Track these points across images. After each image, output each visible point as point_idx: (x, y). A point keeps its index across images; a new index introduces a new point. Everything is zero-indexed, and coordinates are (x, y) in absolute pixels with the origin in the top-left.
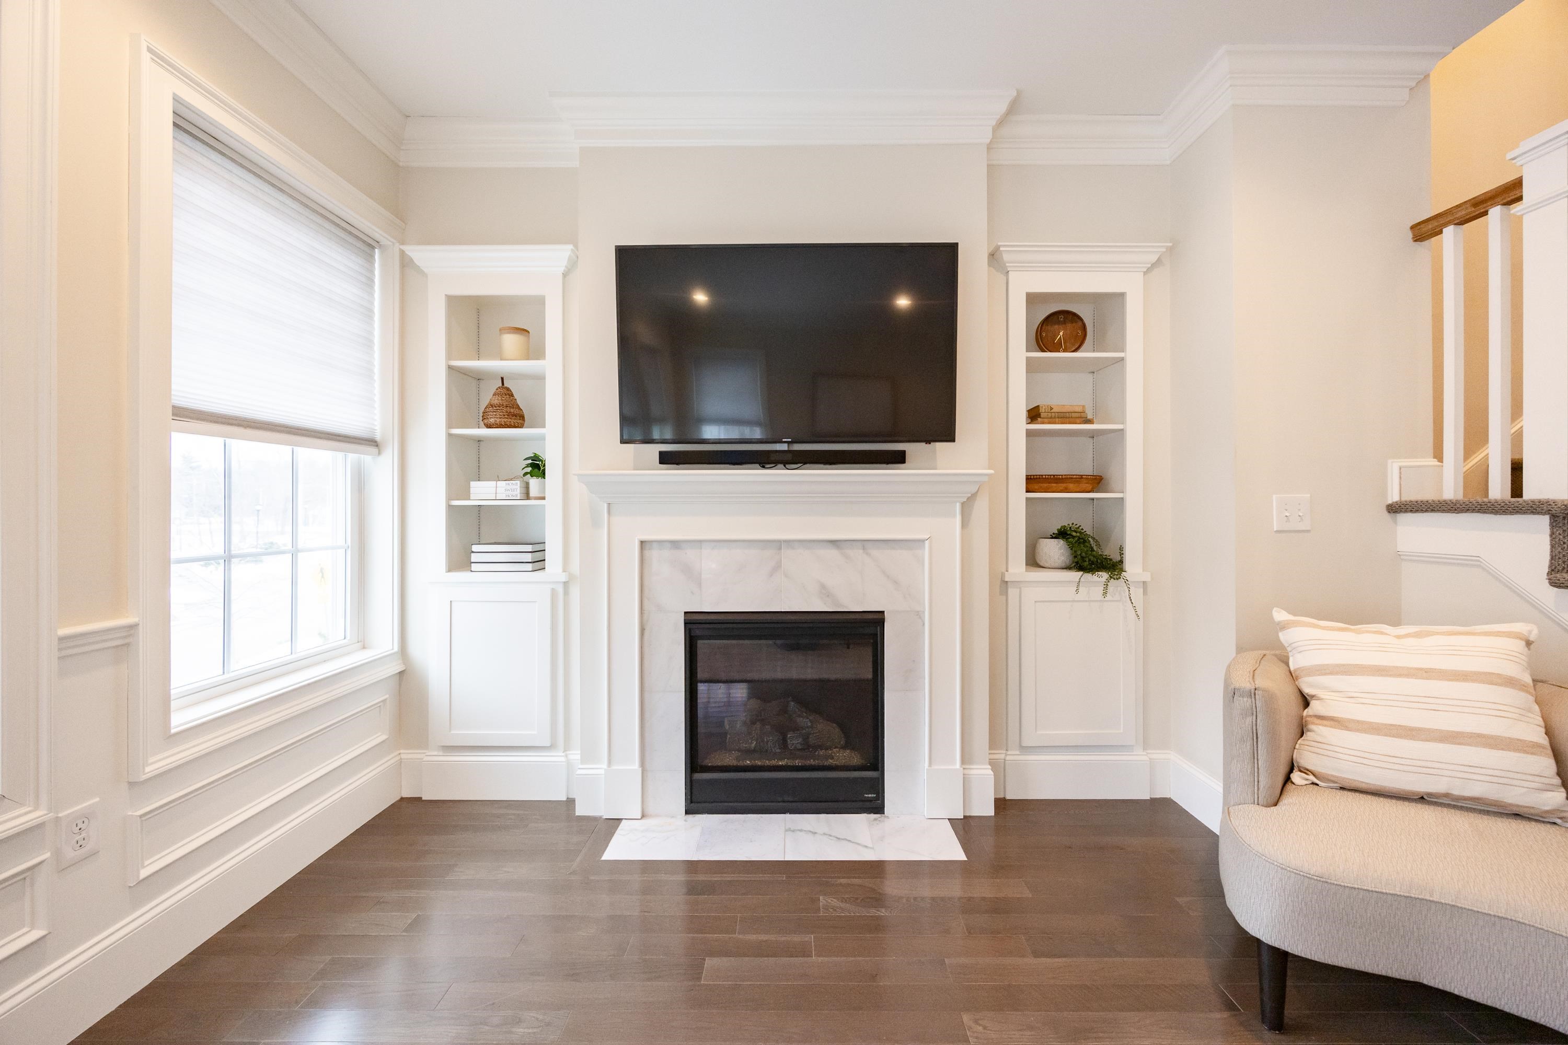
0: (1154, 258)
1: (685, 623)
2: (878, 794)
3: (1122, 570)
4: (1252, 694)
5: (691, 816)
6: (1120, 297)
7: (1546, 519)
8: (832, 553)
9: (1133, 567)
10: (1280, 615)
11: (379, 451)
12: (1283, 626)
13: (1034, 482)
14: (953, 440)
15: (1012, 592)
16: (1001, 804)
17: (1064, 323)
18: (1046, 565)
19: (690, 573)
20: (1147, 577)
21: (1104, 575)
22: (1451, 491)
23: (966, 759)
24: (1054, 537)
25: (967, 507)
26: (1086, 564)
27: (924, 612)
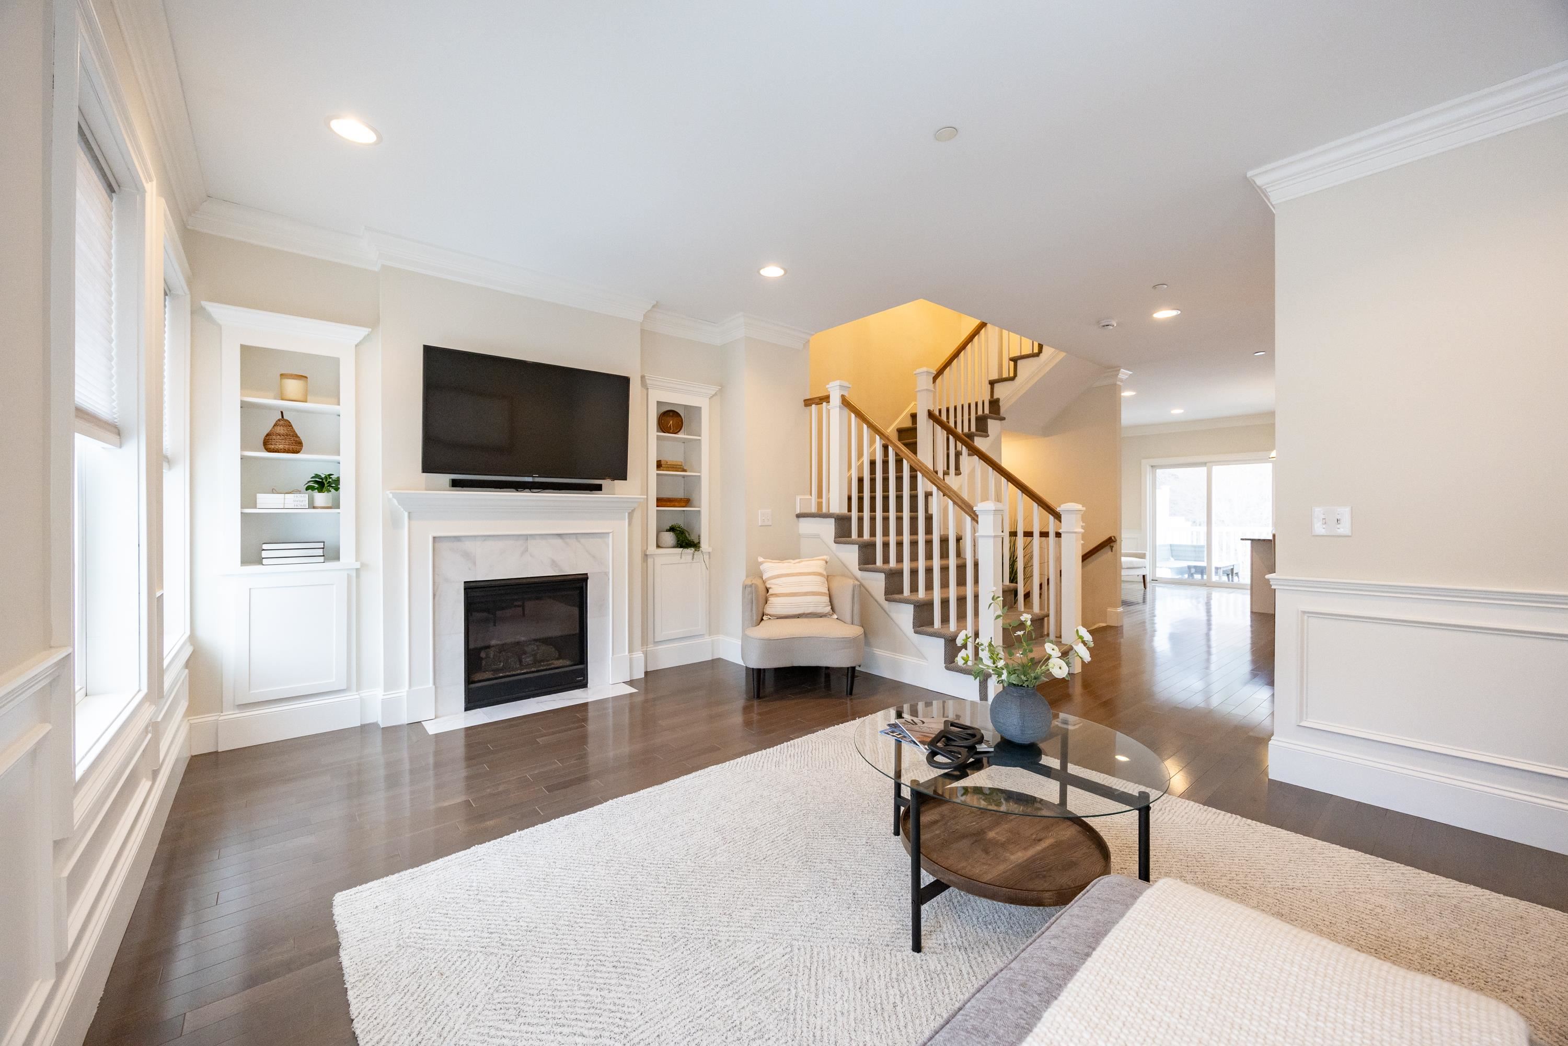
0: (713, 393)
1: (465, 589)
2: (584, 678)
3: (699, 547)
4: (751, 586)
5: (468, 712)
6: (698, 409)
7: (833, 520)
8: (558, 542)
9: (704, 545)
10: (760, 559)
11: (170, 466)
12: (761, 563)
13: (660, 502)
14: (626, 480)
15: (650, 560)
16: (646, 673)
17: (672, 416)
18: (664, 546)
19: (468, 557)
20: (710, 550)
21: (693, 549)
22: (814, 510)
23: (631, 650)
24: (668, 531)
25: (631, 515)
26: (684, 544)
27: (609, 572)
